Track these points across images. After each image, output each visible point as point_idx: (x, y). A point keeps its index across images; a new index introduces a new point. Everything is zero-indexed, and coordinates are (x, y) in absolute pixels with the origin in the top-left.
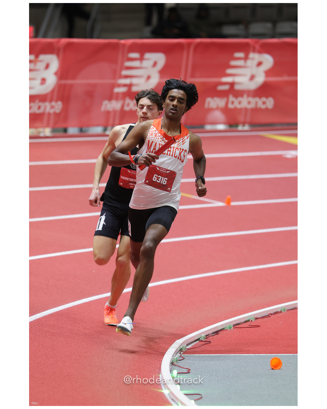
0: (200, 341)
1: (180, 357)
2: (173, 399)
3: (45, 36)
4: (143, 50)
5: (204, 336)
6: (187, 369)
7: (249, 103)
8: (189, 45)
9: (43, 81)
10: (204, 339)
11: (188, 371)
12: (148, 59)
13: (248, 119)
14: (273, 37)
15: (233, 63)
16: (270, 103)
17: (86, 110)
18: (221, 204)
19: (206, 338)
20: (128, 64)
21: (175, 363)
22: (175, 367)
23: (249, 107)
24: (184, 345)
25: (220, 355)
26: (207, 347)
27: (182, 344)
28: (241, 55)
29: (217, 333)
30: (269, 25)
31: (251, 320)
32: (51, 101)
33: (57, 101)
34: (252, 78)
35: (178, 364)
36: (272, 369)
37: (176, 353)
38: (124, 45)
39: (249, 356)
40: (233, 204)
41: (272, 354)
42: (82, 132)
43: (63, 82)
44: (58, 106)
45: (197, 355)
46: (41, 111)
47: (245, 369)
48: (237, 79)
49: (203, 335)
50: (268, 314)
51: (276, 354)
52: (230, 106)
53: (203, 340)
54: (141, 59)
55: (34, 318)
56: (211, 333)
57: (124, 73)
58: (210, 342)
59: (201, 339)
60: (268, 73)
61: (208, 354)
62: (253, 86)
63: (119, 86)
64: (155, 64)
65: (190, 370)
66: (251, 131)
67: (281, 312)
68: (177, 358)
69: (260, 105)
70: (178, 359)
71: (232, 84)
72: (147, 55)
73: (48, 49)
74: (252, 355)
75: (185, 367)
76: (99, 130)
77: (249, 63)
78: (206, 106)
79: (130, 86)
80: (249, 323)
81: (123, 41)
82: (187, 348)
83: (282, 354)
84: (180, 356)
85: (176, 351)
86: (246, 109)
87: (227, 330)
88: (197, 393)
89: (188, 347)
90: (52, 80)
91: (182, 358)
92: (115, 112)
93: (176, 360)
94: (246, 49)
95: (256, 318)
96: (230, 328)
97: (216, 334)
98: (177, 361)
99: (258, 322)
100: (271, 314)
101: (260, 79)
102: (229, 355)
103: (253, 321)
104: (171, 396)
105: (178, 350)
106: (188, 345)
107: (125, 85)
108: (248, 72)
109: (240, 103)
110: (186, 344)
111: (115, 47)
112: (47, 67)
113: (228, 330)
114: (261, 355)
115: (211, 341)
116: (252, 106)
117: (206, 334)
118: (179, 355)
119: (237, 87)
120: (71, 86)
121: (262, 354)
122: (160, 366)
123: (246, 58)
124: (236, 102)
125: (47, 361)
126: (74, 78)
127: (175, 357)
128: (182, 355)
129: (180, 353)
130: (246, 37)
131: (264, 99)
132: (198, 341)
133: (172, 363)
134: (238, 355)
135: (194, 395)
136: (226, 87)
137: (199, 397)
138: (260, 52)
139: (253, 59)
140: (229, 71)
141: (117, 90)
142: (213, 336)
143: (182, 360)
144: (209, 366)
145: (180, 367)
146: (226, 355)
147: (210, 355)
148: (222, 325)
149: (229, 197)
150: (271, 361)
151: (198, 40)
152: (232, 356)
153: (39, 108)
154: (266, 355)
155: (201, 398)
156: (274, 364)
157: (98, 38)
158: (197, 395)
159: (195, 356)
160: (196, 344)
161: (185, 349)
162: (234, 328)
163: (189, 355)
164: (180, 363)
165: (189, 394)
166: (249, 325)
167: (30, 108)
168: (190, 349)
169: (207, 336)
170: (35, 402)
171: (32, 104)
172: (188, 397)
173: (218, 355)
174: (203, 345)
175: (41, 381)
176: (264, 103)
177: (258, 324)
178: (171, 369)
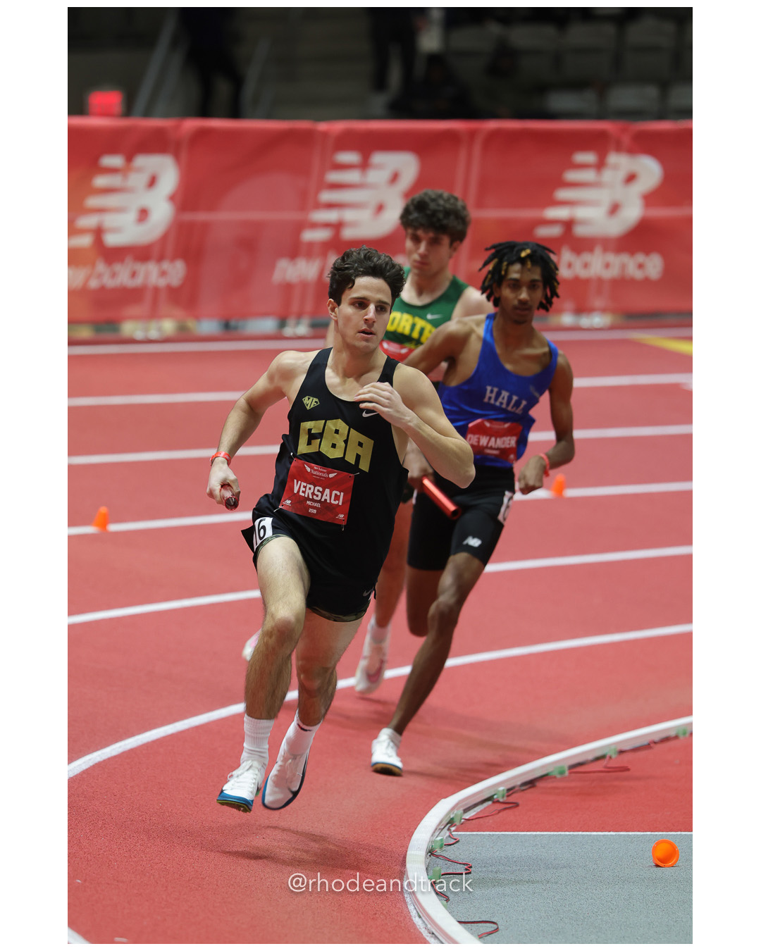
0: (494, 802)
1: (449, 839)
2: (433, 934)
3: (147, 113)
4: (368, 145)
5: (503, 790)
6: (464, 864)
7: (607, 266)
8: (472, 134)
9: (144, 214)
10: (503, 797)
11: (466, 869)
12: (380, 167)
14: (661, 116)
15: (571, 176)
16: (653, 266)
17: (239, 281)
19: (508, 796)
20: (334, 177)
21: (439, 852)
22: (438, 860)
23: (607, 275)
24: (457, 810)
25: (538, 833)
26: (509, 815)
27: (453, 809)
28: (588, 157)
29: (531, 783)
30: (652, 92)
31: (609, 754)
32: (161, 259)
33: (173, 259)
34: (614, 209)
35: (444, 854)
36: (657, 866)
37: (439, 829)
38: (325, 135)
39: (603, 836)
40: (570, 493)
41: (656, 833)
42: (229, 330)
43: (188, 217)
44: (176, 272)
45: (488, 833)
46: (138, 281)
47: (595, 866)
48: (580, 213)
49: (501, 788)
50: (645, 742)
51: (664, 833)
52: (565, 273)
53: (501, 800)
54: (364, 165)
55: (120, 747)
56: (519, 783)
57: (326, 196)
58: (517, 805)
59: (495, 797)
60: (650, 199)
61: (513, 831)
62: (616, 227)
63: (314, 226)
64: (395, 178)
65: (471, 867)
66: (612, 328)
67: (676, 737)
68: (441, 840)
69: (633, 271)
70: (445, 843)
71: (569, 225)
72: (378, 158)
73: (155, 143)
74: (612, 833)
75: (460, 862)
76: (267, 325)
77: (607, 175)
79: (338, 226)
80: (604, 763)
81: (322, 126)
82: (463, 817)
83: (679, 833)
84: (449, 836)
85: (439, 825)
86: (600, 281)
87: (555, 777)
88: (489, 920)
89: (467, 816)
90: (162, 212)
91: (453, 841)
92: (304, 285)
93: (438, 844)
94: (600, 144)
95: (621, 752)
96: (562, 772)
97: (530, 788)
98: (441, 848)
99: (624, 761)
100: (655, 743)
101: (633, 212)
102: (559, 833)
103: (614, 756)
104: (429, 926)
105: (445, 823)
106: (466, 811)
107: (327, 225)
108: (604, 197)
110: (462, 809)
111: (306, 139)
112: (152, 182)
113: (558, 776)
114: (630, 833)
115: (520, 802)
116: (613, 273)
117: (509, 786)
118: (448, 834)
119: (580, 231)
120: (206, 226)
121: (633, 833)
122: (405, 858)
123: (600, 165)
124: (578, 262)
126: (212, 207)
127: (439, 838)
128: (453, 833)
129: (449, 829)
130: (600, 116)
131: (640, 258)
132: (490, 803)
133: (431, 852)
134: (580, 833)
135: (480, 924)
136: (555, 231)
137: (490, 927)
138: (632, 151)
139: (616, 167)
140: (562, 194)
141: (309, 236)
142: (523, 790)
143: (450, 845)
144: (515, 859)
145: (449, 860)
146: (552, 833)
147: (516, 833)
148: (543, 767)
149: (560, 477)
150: (654, 848)
151: (492, 125)
152: (566, 835)
153: (134, 274)
154: (642, 833)
155: (497, 930)
156: (660, 854)
157: (269, 116)
158: (488, 924)
159: (483, 835)
160: (485, 808)
161: (461, 819)
162: (570, 773)
163: (468, 833)
164: (450, 852)
165: (470, 920)
166: (606, 767)
167: (114, 275)
168: (472, 820)
169: (511, 791)
170: (121, 937)
171: (118, 267)
172: (465, 928)
173: (535, 833)
174: (499, 812)
175: (136, 891)
176: (641, 266)
177: (626, 765)
178: (428, 866)
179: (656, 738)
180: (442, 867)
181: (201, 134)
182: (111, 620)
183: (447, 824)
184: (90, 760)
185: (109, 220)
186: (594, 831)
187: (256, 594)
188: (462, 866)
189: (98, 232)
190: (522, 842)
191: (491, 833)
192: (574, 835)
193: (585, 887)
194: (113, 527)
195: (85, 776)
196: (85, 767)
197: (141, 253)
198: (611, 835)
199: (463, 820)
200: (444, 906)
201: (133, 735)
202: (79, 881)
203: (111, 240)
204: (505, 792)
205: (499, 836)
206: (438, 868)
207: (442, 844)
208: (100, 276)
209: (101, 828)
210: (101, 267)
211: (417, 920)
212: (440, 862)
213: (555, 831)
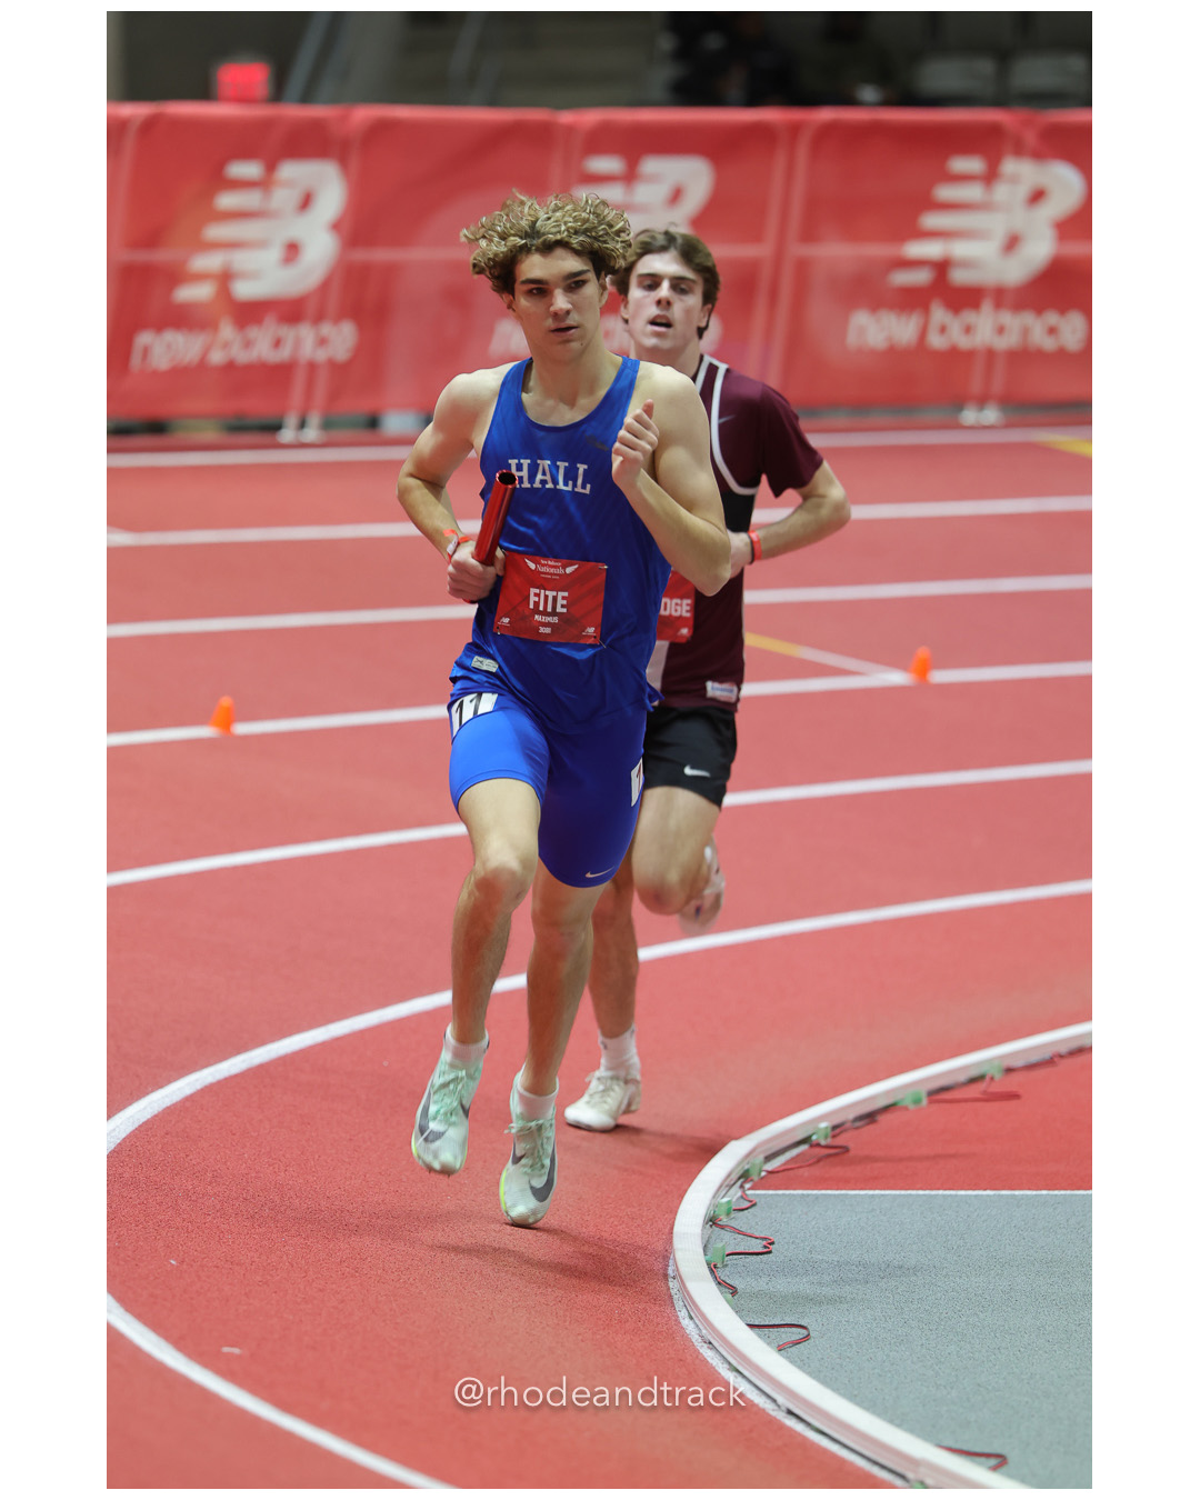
0: (812, 1146)
1: (742, 1200)
2: (710, 1343)
4: (637, 146)
5: (826, 1128)
6: (762, 1239)
7: (1001, 330)
8: (795, 129)
9: (293, 250)
10: (826, 1137)
11: (765, 1247)
12: (654, 179)
13: (998, 384)
15: (945, 192)
16: (1071, 329)
18: (896, 678)
19: (834, 1136)
21: (724, 1220)
22: (722, 1232)
23: (1004, 343)
24: (755, 1157)
25: (877, 1192)
26: (833, 1165)
27: (748, 1155)
28: (971, 164)
29: (870, 1117)
31: (990, 1073)
32: (319, 318)
33: (337, 319)
34: (1012, 243)
35: (733, 1223)
37: (727, 1185)
38: (570, 130)
39: (976, 1196)
40: (939, 676)
41: (1056, 1192)
43: (361, 255)
44: (341, 339)
45: (800, 1192)
46: (284, 354)
47: (961, 1242)
48: (959, 249)
49: (823, 1125)
50: (1047, 1055)
51: (1068, 1192)
52: (936, 341)
53: (823, 1143)
54: (630, 177)
55: (244, 1061)
56: (851, 1116)
58: (846, 1150)
59: (814, 1138)
60: (1066, 228)
61: (838, 1189)
62: (1016, 271)
64: (676, 196)
65: (772, 1243)
66: (1008, 425)
68: (729, 1202)
69: (1040, 338)
70: (734, 1207)
71: (942, 267)
72: (651, 165)
73: (310, 143)
74: (988, 1192)
75: (757, 1234)
77: (1001, 192)
78: (852, 339)
80: (982, 1086)
81: (566, 117)
82: (764, 1168)
84: (742, 1197)
85: (729, 1175)
86: (990, 354)
87: (906, 1108)
88: (795, 1323)
89: (771, 1166)
90: (321, 248)
91: (747, 1204)
93: (726, 1207)
94: (990, 144)
95: (1009, 1070)
96: (917, 1101)
97: (868, 1124)
98: (728, 1214)
99: (1012, 1084)
100: (1061, 1056)
101: (1040, 249)
102: (909, 1192)
103: (998, 1076)
104: (704, 1331)
105: (734, 1176)
106: (768, 1158)
108: (996, 225)
109: (968, 330)
110: (762, 1156)
111: (542, 136)
112: (306, 202)
113: (912, 1107)
114: (1017, 1192)
115: (851, 1145)
116: (1010, 341)
117: (837, 1121)
118: (739, 1194)
119: (959, 277)
120: (390, 271)
121: (1021, 1192)
122: (672, 1228)
123: (990, 177)
124: (955, 326)
125: (282, 1209)
126: (401, 239)
127: (725, 1200)
128: (748, 1192)
129: (742, 1186)
130: (1000, 100)
131: (1052, 318)
132: (805, 1147)
133: (712, 1221)
134: (941, 1192)
135: (783, 1329)
136: (921, 277)
138: (1039, 155)
139: (1014, 180)
140: (931, 221)
142: (857, 1128)
143: (742, 1210)
144: (839, 1232)
145: (740, 1233)
146: (898, 1192)
147: (843, 1192)
148: (888, 1093)
149: (923, 652)
151: (826, 114)
152: (919, 1195)
153: (277, 343)
154: (1034, 1193)
155: (807, 1337)
157: (492, 102)
158: (794, 1329)
159: (793, 1195)
160: (798, 1156)
161: (761, 1171)
162: (931, 1102)
163: (771, 1192)
164: (740, 1221)
165: (767, 1323)
166: (985, 1092)
167: (248, 344)
168: (778, 1172)
169: (837, 1129)
170: (232, 1346)
171: (254, 332)
172: (759, 1336)
173: (871, 1192)
174: (819, 1161)
175: (259, 1278)
176: (1052, 331)
177: (1014, 1089)
178: (708, 1241)
179: (1063, 1050)
180: (729, 1242)
181: (380, 129)
182: (235, 869)
183: (739, 1178)
184: (197, 1080)
185: (241, 260)
186: (962, 1189)
187: (459, 829)
188: (758, 1241)
189: (225, 278)
190: (851, 1205)
191: (805, 1192)
192: (931, 1196)
193: (944, 1273)
194: (241, 729)
195: (188, 1104)
196: (188, 1091)
197: (291, 311)
198: (988, 1196)
199: (763, 1174)
200: (727, 1301)
201: (263, 1043)
202: (173, 1262)
203: (244, 290)
204: (829, 1130)
205: (817, 1197)
206: (720, 1245)
207: (730, 1209)
208: (226, 345)
209: (211, 1183)
210: (227, 331)
211: (685, 1322)
212: (727, 1236)
213: (901, 1189)
